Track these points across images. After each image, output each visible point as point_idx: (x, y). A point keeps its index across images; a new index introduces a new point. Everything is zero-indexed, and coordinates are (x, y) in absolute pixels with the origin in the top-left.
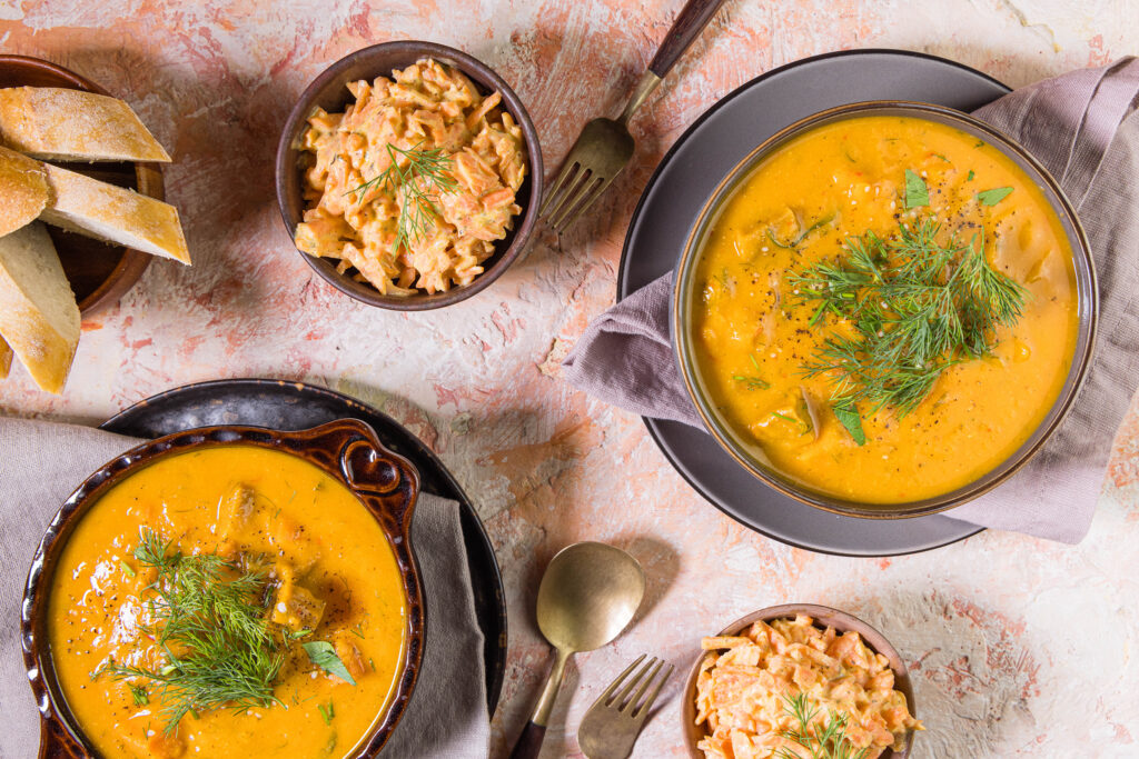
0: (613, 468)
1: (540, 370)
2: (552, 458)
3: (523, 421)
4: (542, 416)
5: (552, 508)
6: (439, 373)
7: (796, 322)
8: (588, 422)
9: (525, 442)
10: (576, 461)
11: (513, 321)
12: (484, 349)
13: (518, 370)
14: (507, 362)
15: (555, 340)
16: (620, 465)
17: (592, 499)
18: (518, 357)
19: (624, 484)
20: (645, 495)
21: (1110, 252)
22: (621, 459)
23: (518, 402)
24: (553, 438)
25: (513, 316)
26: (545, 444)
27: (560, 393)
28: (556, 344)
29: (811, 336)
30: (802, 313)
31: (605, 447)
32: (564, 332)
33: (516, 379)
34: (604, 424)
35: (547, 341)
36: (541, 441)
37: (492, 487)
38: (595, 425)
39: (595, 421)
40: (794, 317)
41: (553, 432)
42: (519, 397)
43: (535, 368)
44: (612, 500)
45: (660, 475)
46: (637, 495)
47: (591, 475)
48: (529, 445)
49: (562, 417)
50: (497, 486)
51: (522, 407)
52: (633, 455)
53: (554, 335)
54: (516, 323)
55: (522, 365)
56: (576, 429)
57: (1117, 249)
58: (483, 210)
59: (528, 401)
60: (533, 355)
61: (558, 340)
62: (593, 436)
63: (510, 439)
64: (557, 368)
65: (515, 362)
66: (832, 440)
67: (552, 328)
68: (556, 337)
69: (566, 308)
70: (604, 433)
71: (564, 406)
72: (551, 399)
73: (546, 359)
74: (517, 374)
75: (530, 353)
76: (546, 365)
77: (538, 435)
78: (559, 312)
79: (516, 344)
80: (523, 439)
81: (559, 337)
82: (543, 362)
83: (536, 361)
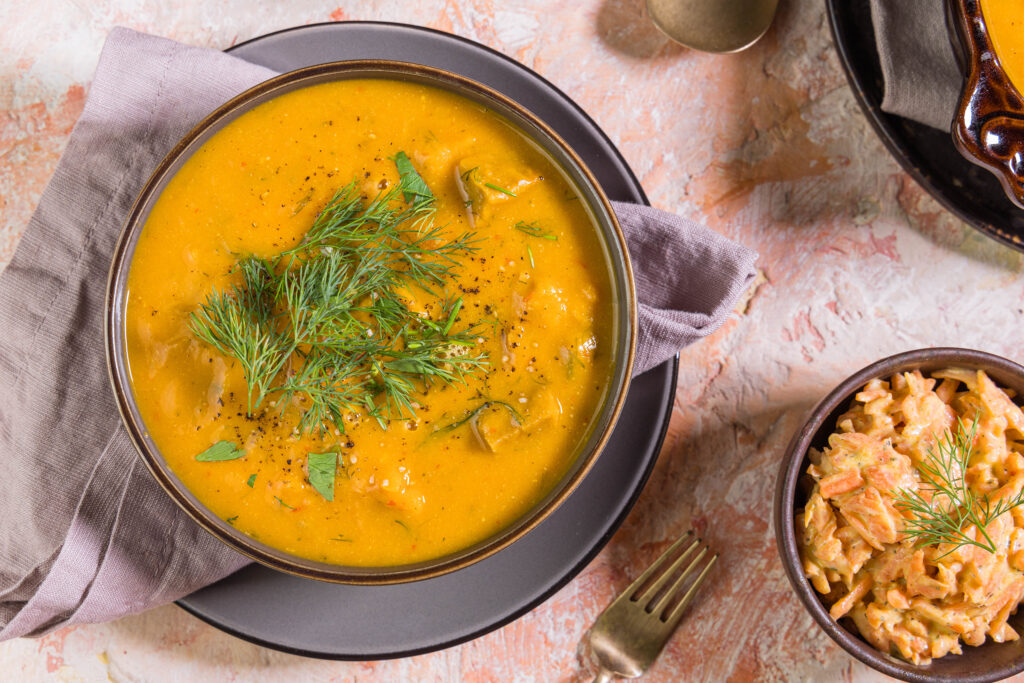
0: (676, 149)
1: (765, 275)
2: (753, 163)
3: (789, 211)
4: (764, 217)
5: (756, 100)
6: (893, 276)
7: (479, 302)
8: (706, 207)
9: (787, 185)
10: (723, 158)
11: (798, 337)
12: (835, 304)
13: (793, 277)
14: (807, 287)
15: (746, 312)
16: (668, 151)
17: (703, 110)
18: (793, 292)
19: (663, 128)
20: (637, 112)
21: (62, 394)
22: (665, 160)
23: (794, 236)
24: (751, 189)
25: (797, 345)
26: (762, 180)
28: (744, 307)
29: (460, 287)
30: (472, 315)
31: (685, 176)
32: (733, 323)
33: (795, 265)
34: (687, 204)
35: (755, 312)
36: (767, 186)
37: (830, 129)
38: (698, 203)
39: (697, 208)
40: (481, 309)
41: (751, 196)
42: (793, 241)
43: (772, 278)
44: (680, 107)
46: (647, 113)
47: (704, 141)
48: (782, 181)
49: (740, 214)
50: (825, 131)
51: (790, 230)
52: (651, 164)
53: (746, 319)
54: (793, 336)
55: (789, 282)
56: (721, 199)
57: (54, 397)
58: (862, 470)
59: (782, 236)
60: (774, 294)
61: (741, 312)
62: (701, 189)
63: (805, 189)
65: (798, 286)
66: (438, 160)
67: (749, 327)
68: (744, 316)
69: (731, 353)
70: (686, 194)
71: (738, 228)
72: (753, 238)
73: (757, 291)
74: (795, 270)
75: (778, 297)
76: (758, 284)
77: (771, 194)
78: (739, 348)
79: (795, 309)
80: (790, 189)
81: (741, 316)
82: (761, 285)
83: (771, 287)
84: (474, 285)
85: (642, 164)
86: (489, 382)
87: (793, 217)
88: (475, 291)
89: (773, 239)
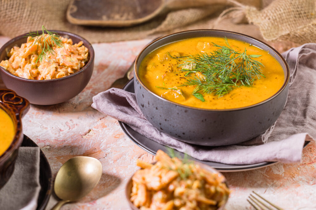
0: (109, 164)
1: (83, 137)
3: (72, 149)
4: (81, 148)
6: (40, 136)
8: (100, 151)
12: (60, 131)
14: (69, 133)
15: (91, 130)
16: (112, 164)
18: (74, 132)
20: (121, 173)
22: (113, 161)
24: (84, 154)
25: (75, 123)
26: (80, 155)
27: (90, 143)
28: (90, 132)
31: (106, 158)
32: (95, 127)
33: (72, 138)
34: (106, 152)
35: (87, 130)
36: (78, 154)
37: (54, 165)
38: (103, 152)
39: (103, 151)
40: (179, 75)
41: (84, 152)
42: (72, 143)
43: (80, 136)
45: (129, 167)
46: (118, 172)
48: (73, 155)
49: (89, 149)
50: (56, 166)
51: (73, 145)
52: (118, 161)
53: (91, 128)
54: (75, 125)
55: (75, 135)
56: (94, 153)
58: (71, 57)
59: (75, 144)
60: (80, 133)
61: (92, 131)
62: (101, 155)
63: (65, 153)
64: (90, 137)
65: (72, 134)
67: (90, 126)
68: (91, 129)
69: (97, 122)
70: (106, 155)
71: (90, 146)
72: (85, 144)
73: (86, 134)
74: (73, 137)
75: (80, 132)
76: (85, 136)
77: (77, 152)
78: (94, 122)
79: (74, 130)
80: (71, 154)
81: (92, 129)
82: (84, 135)
83: (81, 134)
84: (181, 79)
85: (121, 161)
86: (177, 63)
87: (71, 147)
88: (180, 78)
89: (79, 143)
